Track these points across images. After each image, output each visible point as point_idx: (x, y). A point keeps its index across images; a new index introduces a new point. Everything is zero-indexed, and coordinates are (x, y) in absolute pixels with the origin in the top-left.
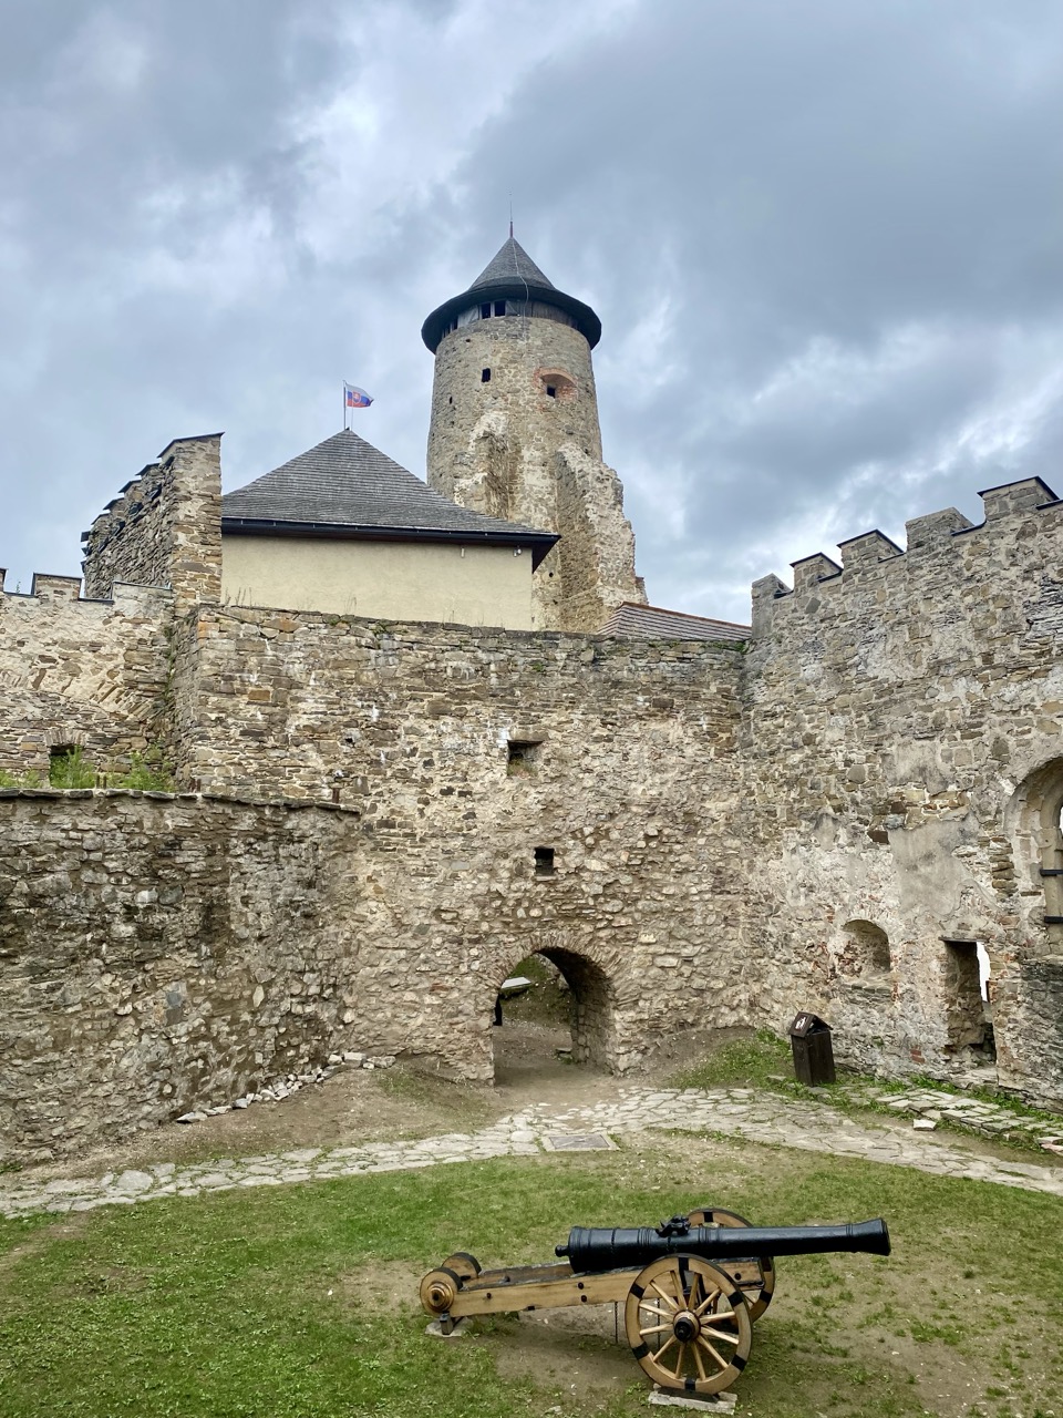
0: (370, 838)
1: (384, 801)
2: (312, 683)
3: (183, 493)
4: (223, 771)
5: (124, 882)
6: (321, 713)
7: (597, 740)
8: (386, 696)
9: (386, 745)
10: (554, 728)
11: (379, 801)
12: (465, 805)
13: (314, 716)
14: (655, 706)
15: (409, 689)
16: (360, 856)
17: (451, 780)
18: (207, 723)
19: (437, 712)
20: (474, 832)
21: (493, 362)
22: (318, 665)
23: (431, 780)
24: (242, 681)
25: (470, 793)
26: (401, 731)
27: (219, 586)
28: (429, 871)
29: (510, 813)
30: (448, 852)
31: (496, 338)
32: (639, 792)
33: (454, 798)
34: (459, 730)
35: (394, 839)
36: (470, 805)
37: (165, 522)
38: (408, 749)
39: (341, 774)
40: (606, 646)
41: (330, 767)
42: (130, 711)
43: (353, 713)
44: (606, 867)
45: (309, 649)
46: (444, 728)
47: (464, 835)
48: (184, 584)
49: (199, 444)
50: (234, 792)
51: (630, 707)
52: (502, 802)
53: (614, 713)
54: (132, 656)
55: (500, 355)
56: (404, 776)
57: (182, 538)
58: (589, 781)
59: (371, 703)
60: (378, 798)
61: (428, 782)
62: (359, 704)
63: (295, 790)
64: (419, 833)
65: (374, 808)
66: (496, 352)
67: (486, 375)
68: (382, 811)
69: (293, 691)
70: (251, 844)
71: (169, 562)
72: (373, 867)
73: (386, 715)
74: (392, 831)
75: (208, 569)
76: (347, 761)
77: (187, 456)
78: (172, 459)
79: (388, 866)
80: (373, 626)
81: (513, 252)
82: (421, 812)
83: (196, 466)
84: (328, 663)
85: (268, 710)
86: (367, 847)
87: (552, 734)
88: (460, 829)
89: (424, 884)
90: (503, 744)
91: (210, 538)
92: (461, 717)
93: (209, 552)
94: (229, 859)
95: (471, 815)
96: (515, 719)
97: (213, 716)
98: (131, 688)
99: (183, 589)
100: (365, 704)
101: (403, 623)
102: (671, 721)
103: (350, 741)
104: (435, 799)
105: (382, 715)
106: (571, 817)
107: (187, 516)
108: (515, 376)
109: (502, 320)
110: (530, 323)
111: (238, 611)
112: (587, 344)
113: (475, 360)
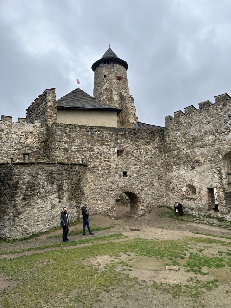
0: (90, 170)
1: (92, 163)
2: (77, 139)
3: (48, 100)
4: (60, 158)
5: (42, 180)
6: (79, 145)
7: (135, 149)
8: (92, 142)
9: (92, 152)
10: (126, 147)
12: (108, 164)
14: (146, 142)
15: (97, 140)
16: (88, 174)
17: (106, 158)
18: (56, 148)
19: (102, 144)
20: (111, 169)
21: (107, 73)
22: (78, 136)
23: (102, 158)
24: (63, 139)
25: (109, 161)
26: (95, 149)
27: (56, 120)
28: (102, 177)
29: (118, 165)
30: (106, 173)
31: (107, 68)
32: (143, 160)
33: (106, 162)
34: (107, 148)
35: (95, 171)
36: (110, 163)
37: (45, 107)
38: (97, 152)
39: (83, 157)
40: (136, 131)
41: (81, 156)
42: (39, 146)
43: (86, 145)
44: (137, 175)
45: (76, 132)
46: (104, 148)
47: (109, 169)
48: (49, 119)
49: (51, 90)
50: (62, 161)
51: (141, 143)
52: (116, 163)
53: (138, 144)
54: (39, 134)
55: (108, 72)
56: (96, 158)
57: (48, 110)
58: (133, 158)
59: (89, 143)
61: (101, 159)
62: (87, 143)
63: (74, 161)
64: (100, 169)
65: (90, 164)
66: (107, 71)
67: (105, 76)
68: (92, 165)
69: (73, 141)
70: (66, 172)
71: (46, 115)
72: (91, 176)
73: (92, 146)
74: (94, 169)
75: (54, 116)
76: (84, 155)
77: (49, 93)
78: (46, 93)
79: (93, 176)
80: (89, 127)
81: (110, 50)
82: (100, 165)
83: (51, 95)
84: (80, 135)
85: (68, 145)
86: (89, 172)
87: (126, 149)
88: (108, 168)
89: (101, 179)
90: (116, 151)
91: (54, 110)
92: (107, 146)
93: (54, 113)
94: (62, 175)
95: (110, 165)
96: (118, 146)
97: (57, 146)
98: (39, 141)
99: (49, 120)
101: (95, 127)
102: (149, 145)
103: (85, 151)
104: (103, 162)
105: (91, 145)
106: (130, 165)
107: (49, 105)
108: (111, 76)
109: (108, 65)
110: (114, 65)
111: (61, 125)
112: (125, 69)
113: (103, 73)
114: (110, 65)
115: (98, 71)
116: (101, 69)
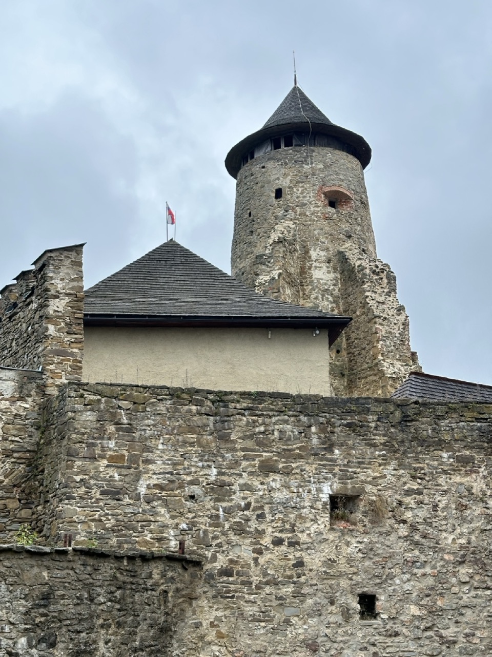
0: (212, 586)
1: (223, 552)
2: (160, 447)
3: (53, 292)
4: (85, 527)
5: (7, 630)
6: (168, 473)
7: (409, 493)
8: (223, 457)
9: (224, 501)
10: (370, 483)
11: (218, 552)
12: (294, 555)
13: (162, 476)
14: (458, 461)
15: (243, 450)
16: (204, 603)
17: (281, 531)
18: (72, 485)
19: (267, 468)
20: (303, 579)
21: (285, 183)
22: (165, 431)
23: (263, 531)
24: (102, 447)
25: (298, 543)
26: (236, 487)
27: (81, 368)
28: (264, 617)
29: (334, 561)
30: (281, 598)
31: (286, 164)
32: (450, 541)
33: (284, 548)
34: (287, 486)
35: (232, 587)
36: (298, 554)
37: (37, 316)
38: (243, 504)
39: (185, 526)
40: (411, 412)
41: (176, 521)
42: (6, 477)
43: (195, 472)
44: (425, 612)
45: (158, 418)
46: (273, 484)
47: (294, 583)
48: (52, 367)
49: (66, 253)
50: (95, 544)
51: (436, 463)
52: (327, 552)
53: (422, 469)
54: (8, 429)
55: (289, 177)
56: (240, 530)
57: (52, 330)
58: (403, 531)
59: (210, 463)
60: (218, 549)
61: (261, 533)
62: (200, 464)
63: (146, 542)
64: (255, 580)
65: (214, 558)
66: (285, 175)
67: (279, 193)
68: (222, 562)
69: (145, 454)
70: (112, 593)
71: (40, 349)
72: (215, 613)
73: (224, 474)
74: (231, 579)
75: (72, 354)
76: (190, 515)
77: (56, 263)
78: (44, 266)
79: (227, 613)
80: (211, 397)
81: (297, 97)
82: (256, 560)
83: (63, 271)
84: (173, 429)
85: (124, 472)
86: (210, 594)
87: (369, 488)
88: (291, 577)
89: (261, 629)
90: (325, 497)
91: (74, 328)
92: (288, 474)
93: (73, 340)
94: (93, 607)
95: (300, 564)
96: (334, 475)
97: (78, 478)
98: (7, 456)
99: (52, 371)
100: (206, 464)
101: (236, 393)
102: (474, 476)
103: (192, 497)
104: (267, 548)
105: (220, 473)
106: (389, 565)
107: (55, 311)
108: (302, 193)
109: (290, 150)
110: (314, 151)
111: (100, 387)
112: (360, 165)
113: (269, 182)
114: (298, 152)
115: (252, 175)
116: (263, 167)
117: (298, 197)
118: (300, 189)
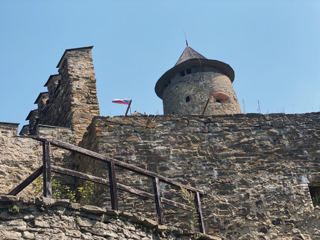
1: (235, 233)
2: (171, 157)
6: (181, 176)
8: (220, 161)
9: (228, 194)
11: (231, 233)
13: (176, 179)
15: (234, 155)
17: (277, 214)
19: (256, 168)
23: (264, 215)
25: (293, 222)
26: (235, 183)
31: (189, 83)
33: (283, 227)
37: (64, 98)
43: (201, 174)
46: (263, 179)
48: (79, 125)
55: (192, 90)
57: (76, 101)
59: (211, 167)
60: (230, 231)
61: (262, 216)
62: (204, 168)
67: (188, 99)
69: (161, 163)
73: (223, 174)
75: (92, 117)
77: (74, 58)
81: (189, 50)
82: (263, 238)
83: (80, 64)
90: (305, 186)
92: (272, 171)
93: (92, 108)
99: (79, 128)
100: (208, 167)
104: (270, 228)
105: (220, 174)
107: (78, 89)
108: (201, 97)
109: (190, 75)
110: (203, 75)
113: (182, 94)
114: (195, 76)
115: (171, 92)
116: (177, 87)
117: (199, 99)
118: (199, 95)
